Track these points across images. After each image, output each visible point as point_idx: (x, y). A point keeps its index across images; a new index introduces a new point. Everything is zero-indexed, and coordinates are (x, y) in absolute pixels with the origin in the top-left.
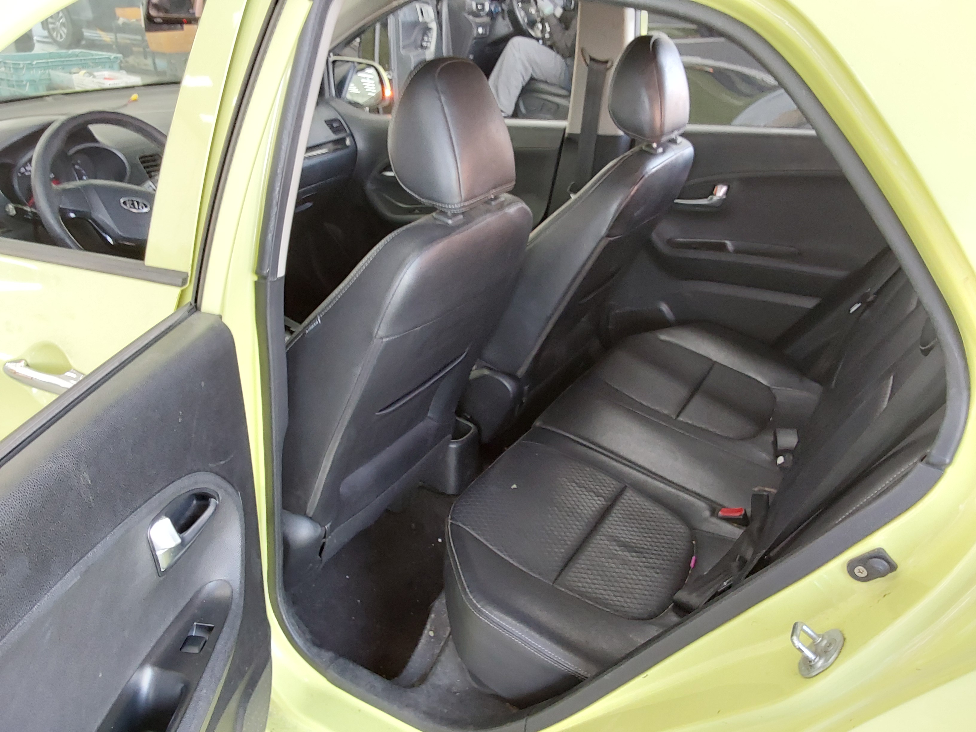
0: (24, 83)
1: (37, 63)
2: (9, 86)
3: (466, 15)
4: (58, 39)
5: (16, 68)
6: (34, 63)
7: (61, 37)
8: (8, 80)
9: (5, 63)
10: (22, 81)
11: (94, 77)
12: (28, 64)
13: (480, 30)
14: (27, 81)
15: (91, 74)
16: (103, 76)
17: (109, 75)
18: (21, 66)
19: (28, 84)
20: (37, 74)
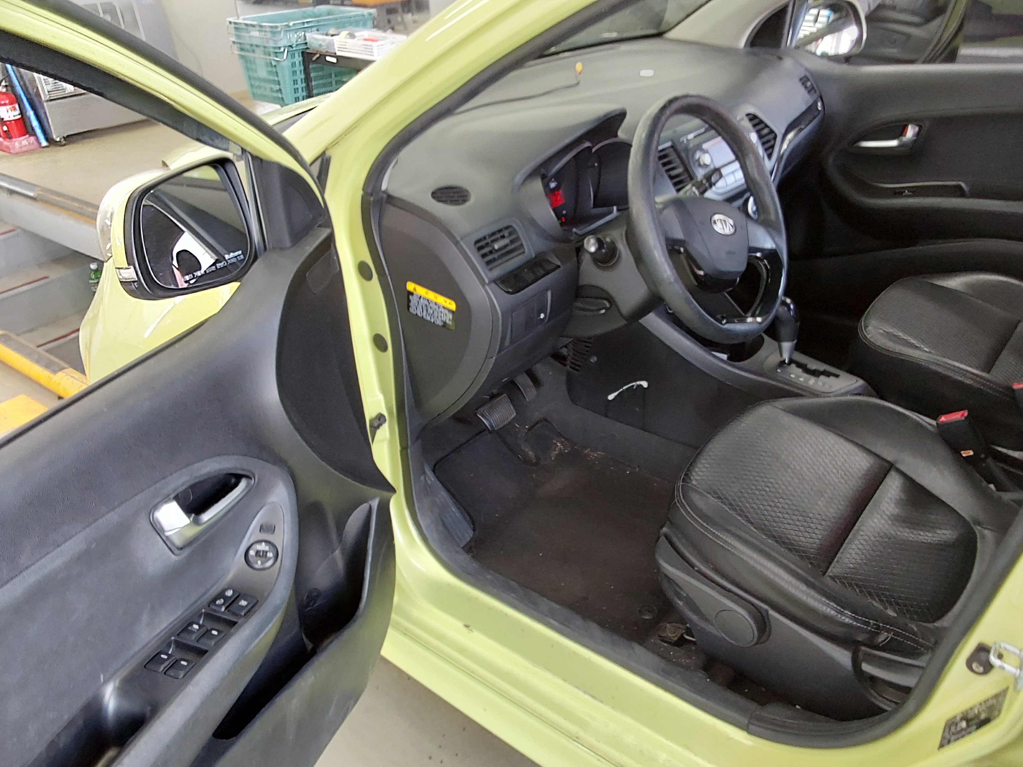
0: (282, 50)
1: (294, 24)
2: (265, 54)
5: (274, 32)
6: (291, 24)
8: (265, 47)
9: (261, 26)
10: (280, 48)
11: (355, 38)
12: (286, 25)
14: (285, 47)
15: (352, 36)
16: (363, 38)
17: (369, 36)
18: (279, 29)
19: (286, 50)
20: (294, 38)
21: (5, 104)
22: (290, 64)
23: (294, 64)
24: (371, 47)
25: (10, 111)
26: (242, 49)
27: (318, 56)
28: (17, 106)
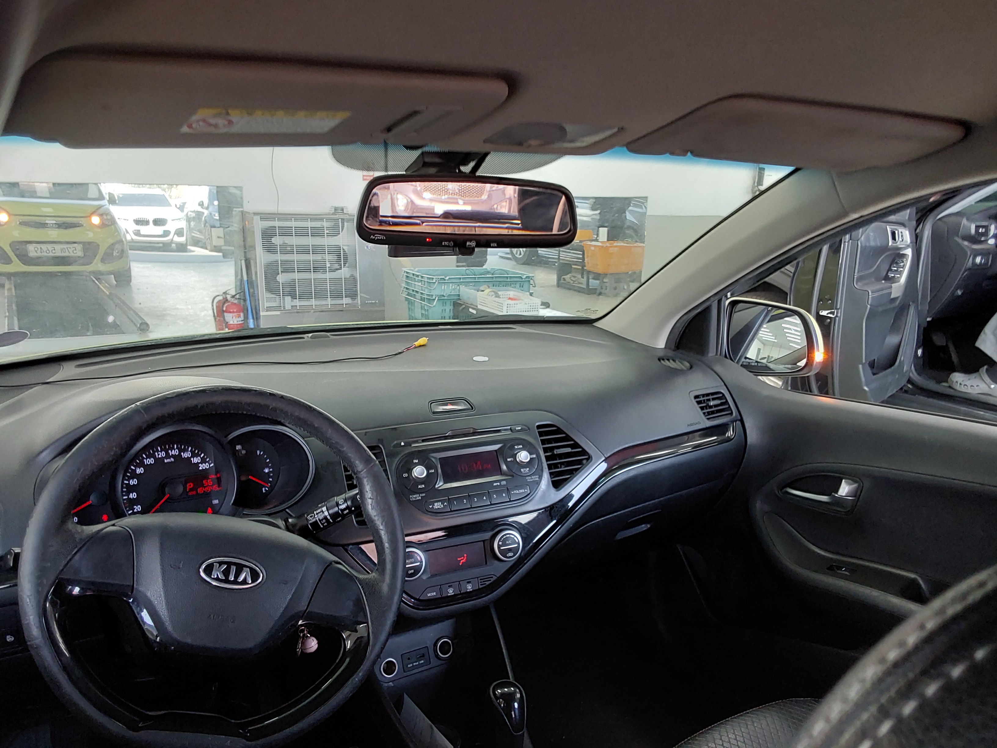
0: (434, 297)
1: (450, 279)
2: (421, 299)
3: (960, 241)
4: (517, 256)
5: (430, 282)
6: (447, 278)
7: (520, 254)
9: (422, 277)
10: (432, 295)
11: (498, 296)
13: (978, 260)
14: (436, 296)
15: (496, 294)
16: (508, 296)
17: (514, 295)
18: (434, 281)
19: (437, 298)
20: (448, 290)
21: (233, 312)
22: (441, 310)
23: (444, 311)
24: (502, 305)
25: (234, 318)
26: (409, 294)
27: (464, 306)
28: (242, 314)
